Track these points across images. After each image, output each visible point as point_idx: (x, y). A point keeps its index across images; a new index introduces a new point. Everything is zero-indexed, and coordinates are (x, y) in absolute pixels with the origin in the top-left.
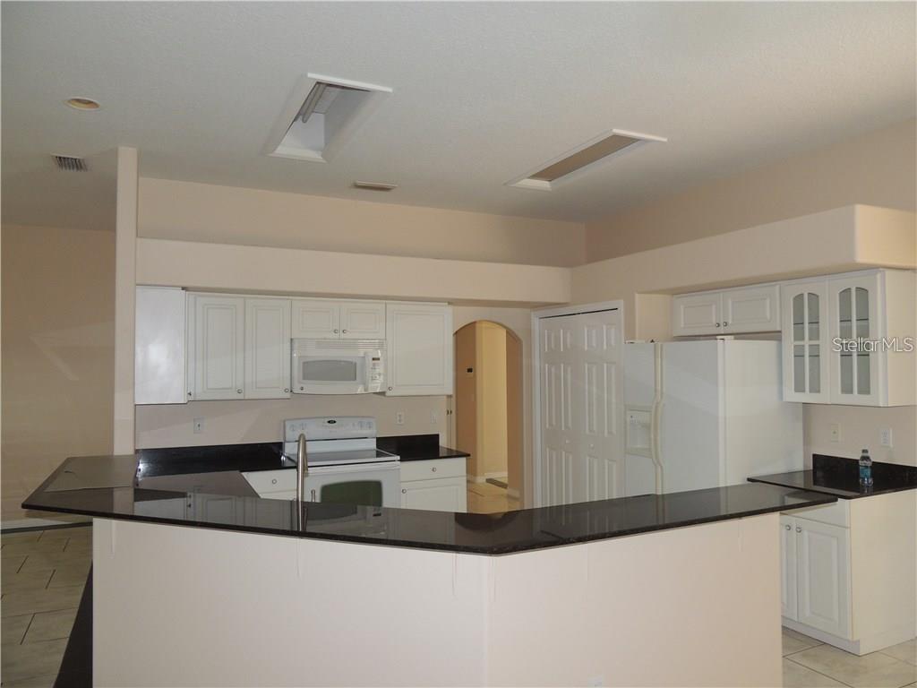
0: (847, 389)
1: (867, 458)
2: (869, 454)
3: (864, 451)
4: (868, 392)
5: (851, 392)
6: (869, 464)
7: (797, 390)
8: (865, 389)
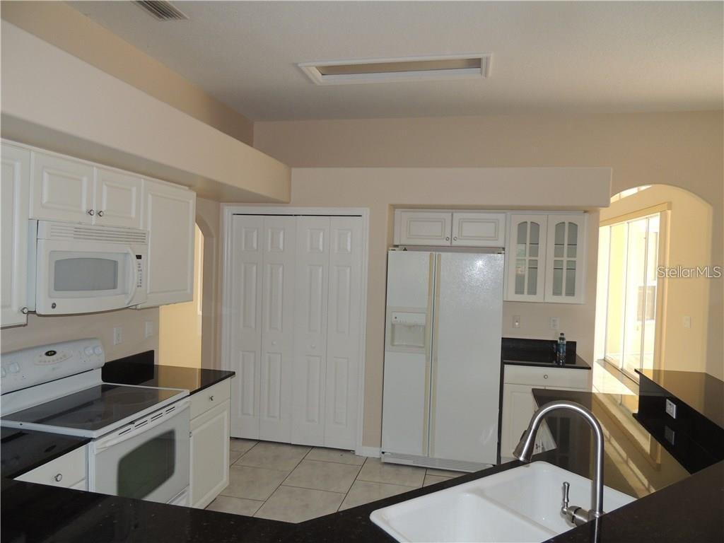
0: (557, 292)
1: (563, 339)
2: (565, 336)
3: (562, 334)
4: (573, 294)
5: (560, 294)
6: (565, 342)
7: (517, 292)
8: (571, 292)
